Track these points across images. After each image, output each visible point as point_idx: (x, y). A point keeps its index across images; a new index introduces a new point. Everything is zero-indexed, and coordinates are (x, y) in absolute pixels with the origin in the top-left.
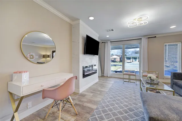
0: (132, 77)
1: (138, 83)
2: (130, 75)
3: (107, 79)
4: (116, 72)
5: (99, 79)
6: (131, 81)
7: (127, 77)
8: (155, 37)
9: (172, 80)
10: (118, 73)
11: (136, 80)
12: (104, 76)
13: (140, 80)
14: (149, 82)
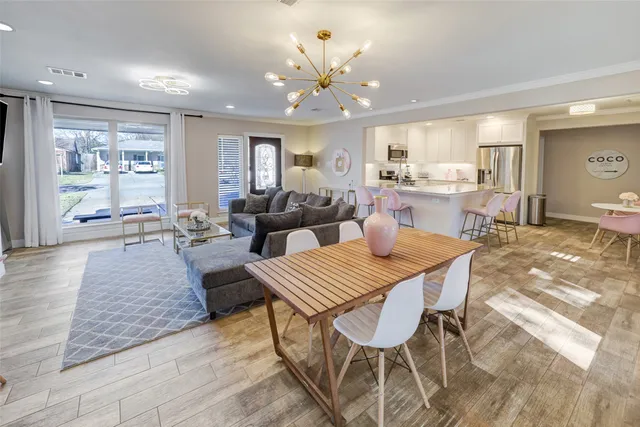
0: (148, 227)
1: (168, 238)
2: (141, 222)
3: (48, 255)
4: (84, 220)
5: (7, 265)
6: (147, 238)
7: (134, 229)
8: (201, 117)
9: (230, 216)
10: (90, 223)
11: (163, 231)
12: (24, 248)
13: (174, 230)
14: (195, 228)
